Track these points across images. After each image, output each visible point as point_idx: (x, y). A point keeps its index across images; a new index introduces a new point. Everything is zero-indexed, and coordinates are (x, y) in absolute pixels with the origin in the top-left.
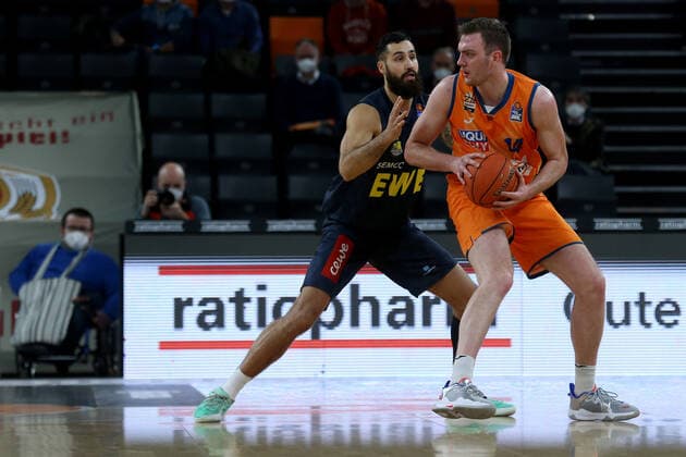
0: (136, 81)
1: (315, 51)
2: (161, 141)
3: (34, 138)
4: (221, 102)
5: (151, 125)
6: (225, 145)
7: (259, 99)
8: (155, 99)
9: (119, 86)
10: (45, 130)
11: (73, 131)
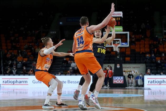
0: (145, 63)
1: (159, 60)
2: (147, 68)
3: (137, 67)
4: (152, 64)
5: (146, 66)
6: (152, 68)
7: (155, 64)
8: (147, 64)
9: (144, 63)
10: (138, 67)
11: (140, 67)
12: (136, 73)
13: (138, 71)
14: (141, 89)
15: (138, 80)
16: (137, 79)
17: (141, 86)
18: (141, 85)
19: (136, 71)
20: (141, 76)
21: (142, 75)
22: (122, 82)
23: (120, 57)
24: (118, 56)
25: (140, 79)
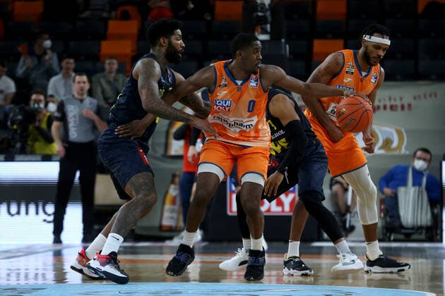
3: (392, 108)
10: (398, 103)
11: (413, 103)
12: (387, 143)
13: (399, 133)
14: (419, 253)
15: (402, 190)
16: (396, 187)
17: (423, 236)
18: (418, 229)
19: (387, 129)
20: (419, 164)
21: (429, 161)
22: (287, 208)
23: (275, 36)
24: (264, 32)
25: (417, 183)
